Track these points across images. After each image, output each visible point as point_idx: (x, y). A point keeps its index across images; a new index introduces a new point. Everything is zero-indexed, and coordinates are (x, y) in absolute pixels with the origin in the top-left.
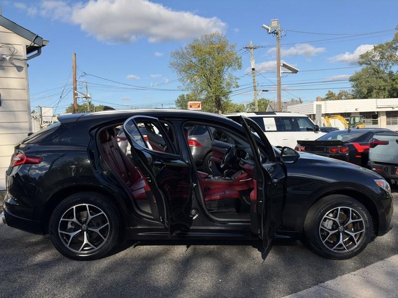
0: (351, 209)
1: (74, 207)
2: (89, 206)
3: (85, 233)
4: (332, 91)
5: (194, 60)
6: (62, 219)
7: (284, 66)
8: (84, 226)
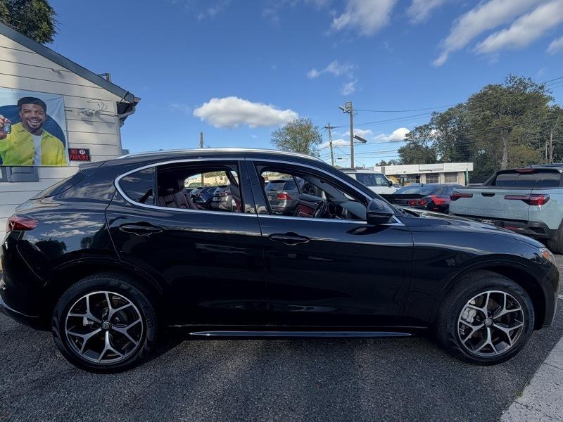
0: (505, 294)
1: (87, 296)
2: (109, 294)
3: (107, 333)
4: (384, 160)
5: (288, 138)
6: (69, 314)
7: (356, 137)
8: (106, 324)
